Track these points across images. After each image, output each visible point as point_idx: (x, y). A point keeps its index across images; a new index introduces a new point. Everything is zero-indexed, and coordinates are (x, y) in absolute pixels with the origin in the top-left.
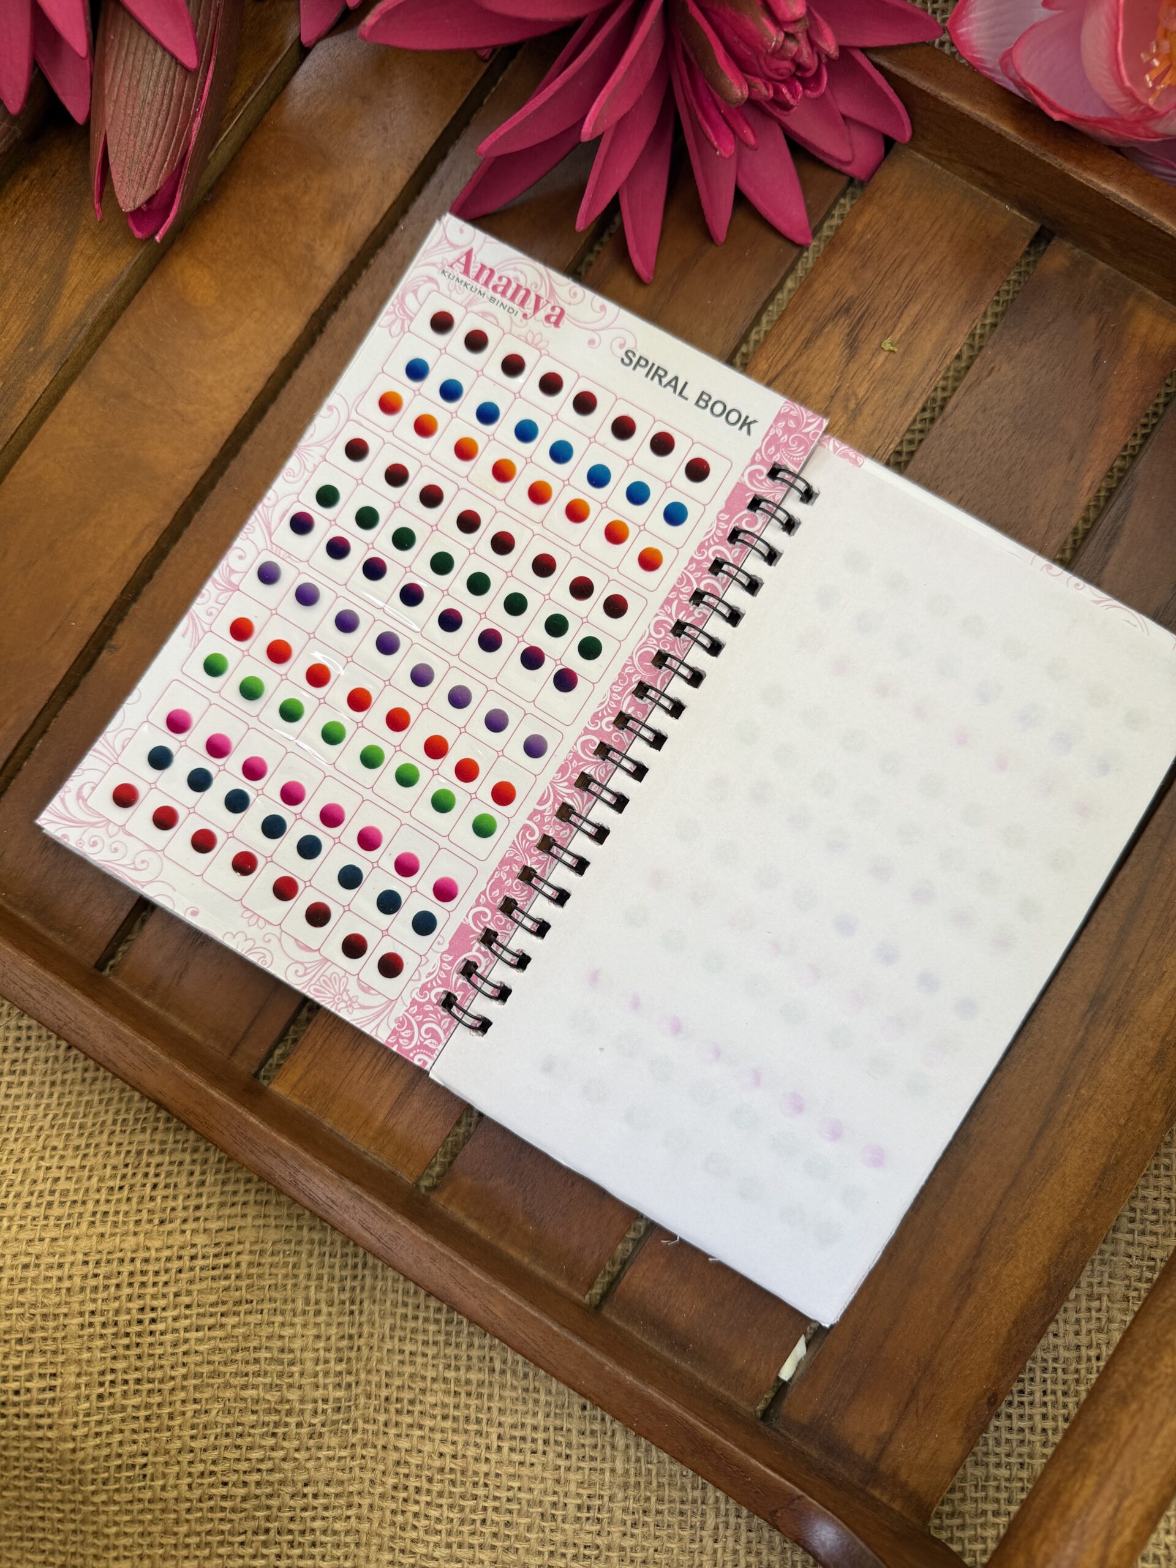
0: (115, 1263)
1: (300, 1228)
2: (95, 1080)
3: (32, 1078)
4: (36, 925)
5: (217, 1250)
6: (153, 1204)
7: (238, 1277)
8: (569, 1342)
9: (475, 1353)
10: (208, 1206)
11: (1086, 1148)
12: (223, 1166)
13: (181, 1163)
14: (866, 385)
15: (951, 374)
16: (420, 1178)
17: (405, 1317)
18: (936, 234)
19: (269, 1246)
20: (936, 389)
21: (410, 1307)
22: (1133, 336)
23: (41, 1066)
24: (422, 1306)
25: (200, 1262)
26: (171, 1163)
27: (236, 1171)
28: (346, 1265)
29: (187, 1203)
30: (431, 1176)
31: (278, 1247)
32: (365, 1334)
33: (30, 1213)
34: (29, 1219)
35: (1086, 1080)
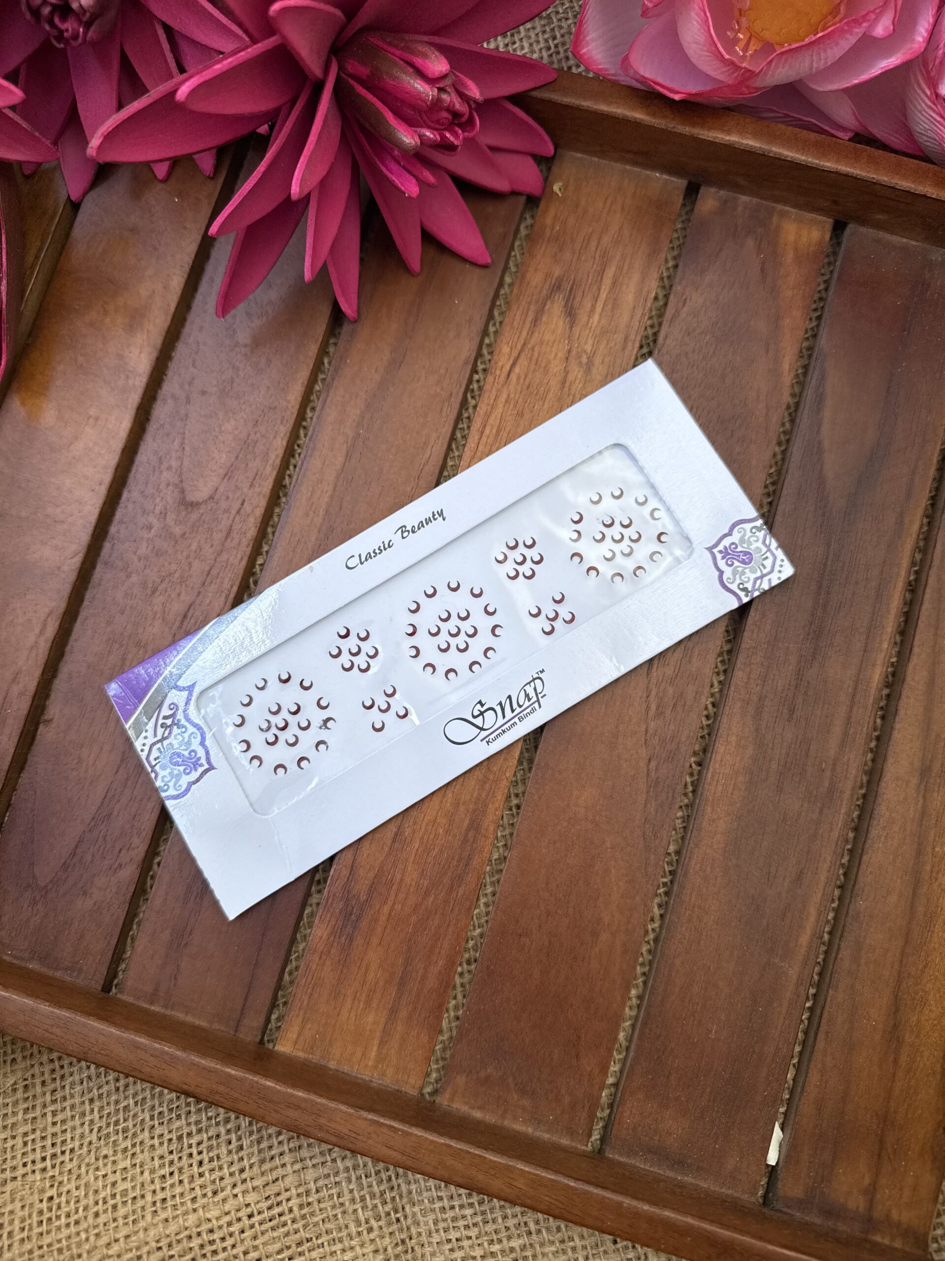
0: (185, 1240)
1: (334, 1161)
2: (127, 1086)
3: (72, 1101)
4: (44, 970)
5: (269, 1202)
6: (203, 1179)
7: (294, 1221)
8: (587, 1193)
9: (511, 1223)
10: (251, 1167)
12: (255, 1128)
13: (218, 1136)
14: (590, 342)
15: (654, 313)
16: (422, 1088)
17: (443, 1209)
18: (610, 209)
19: (312, 1186)
20: (646, 328)
21: (445, 1200)
22: (786, 244)
23: (78, 1088)
24: (455, 1196)
25: (256, 1219)
26: (209, 1139)
27: (267, 1129)
28: (382, 1180)
29: (232, 1169)
30: (430, 1083)
31: (321, 1183)
32: (414, 1235)
33: (102, 1219)
34: (102, 1225)
35: (937, 838)
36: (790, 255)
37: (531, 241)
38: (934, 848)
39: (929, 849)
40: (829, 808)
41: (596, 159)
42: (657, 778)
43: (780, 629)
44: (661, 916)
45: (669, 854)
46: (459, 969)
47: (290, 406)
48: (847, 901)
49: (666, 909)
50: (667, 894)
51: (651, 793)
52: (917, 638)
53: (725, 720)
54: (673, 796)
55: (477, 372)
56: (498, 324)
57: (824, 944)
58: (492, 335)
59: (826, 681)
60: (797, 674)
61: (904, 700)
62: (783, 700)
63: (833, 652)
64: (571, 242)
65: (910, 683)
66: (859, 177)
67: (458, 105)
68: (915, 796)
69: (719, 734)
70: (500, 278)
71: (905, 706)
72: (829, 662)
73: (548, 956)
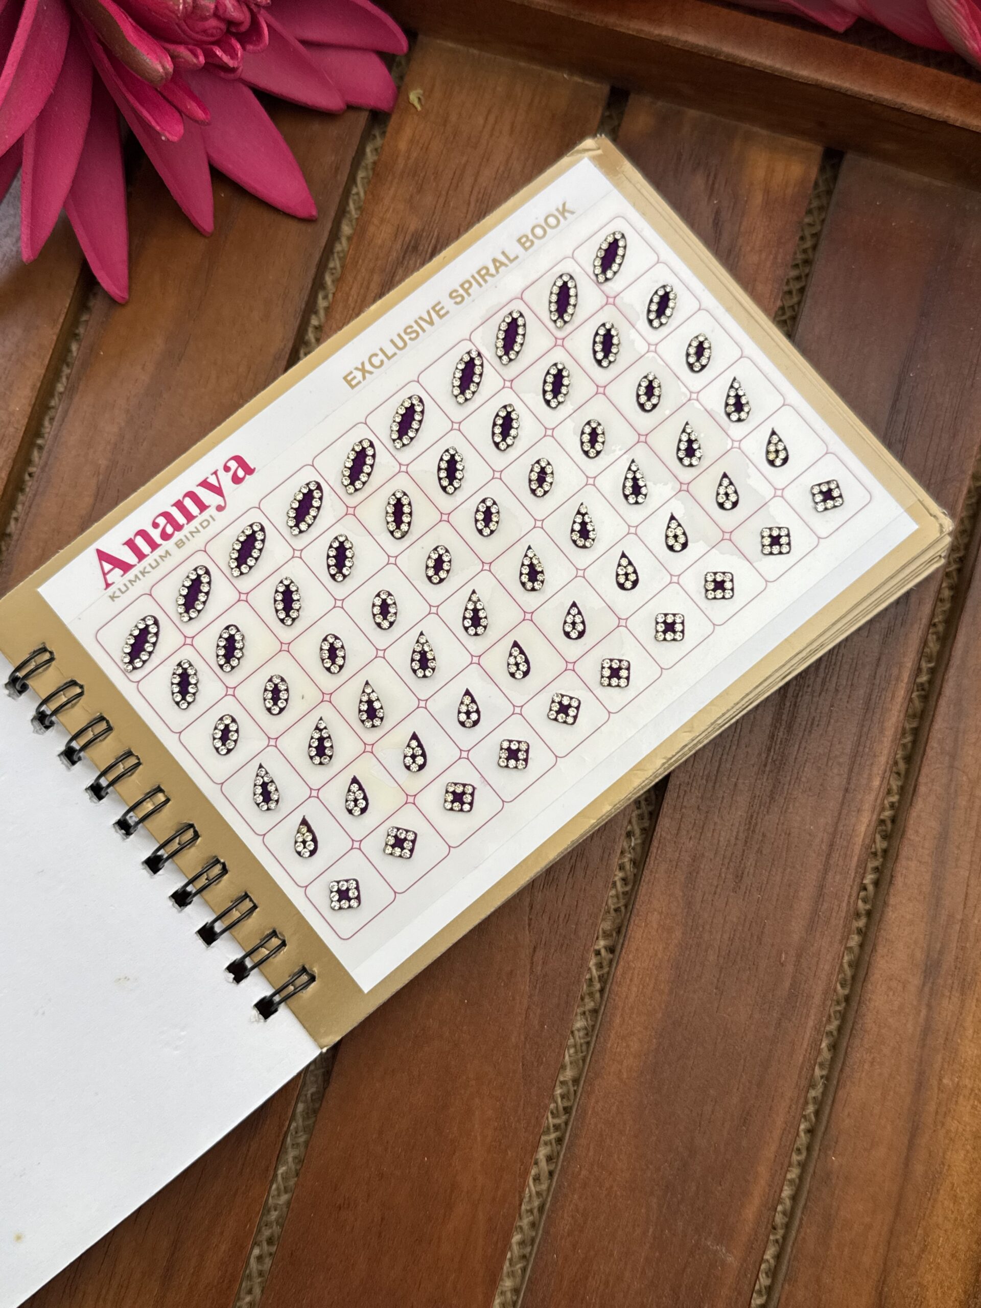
11: (968, 1147)
18: (493, 129)
22: (752, 184)
35: (946, 1066)
36: (758, 199)
37: (378, 174)
38: (940, 1080)
39: (934, 1082)
41: (476, 52)
42: (544, 976)
43: (725, 757)
44: (551, 1174)
45: (561, 1083)
46: (256, 1252)
47: (13, 419)
48: (815, 1154)
49: (557, 1163)
50: (559, 1141)
51: (536, 998)
52: (924, 771)
53: (643, 889)
54: (567, 1002)
56: (330, 296)
57: (784, 1213)
58: (322, 313)
59: (789, 834)
60: (747, 822)
61: (903, 862)
62: (727, 861)
63: (800, 790)
64: (435, 178)
65: (912, 837)
66: (849, 93)
67: (232, 10)
68: (915, 1003)
69: (635, 911)
70: (331, 232)
71: (904, 872)
72: (794, 805)
73: (380, 1236)
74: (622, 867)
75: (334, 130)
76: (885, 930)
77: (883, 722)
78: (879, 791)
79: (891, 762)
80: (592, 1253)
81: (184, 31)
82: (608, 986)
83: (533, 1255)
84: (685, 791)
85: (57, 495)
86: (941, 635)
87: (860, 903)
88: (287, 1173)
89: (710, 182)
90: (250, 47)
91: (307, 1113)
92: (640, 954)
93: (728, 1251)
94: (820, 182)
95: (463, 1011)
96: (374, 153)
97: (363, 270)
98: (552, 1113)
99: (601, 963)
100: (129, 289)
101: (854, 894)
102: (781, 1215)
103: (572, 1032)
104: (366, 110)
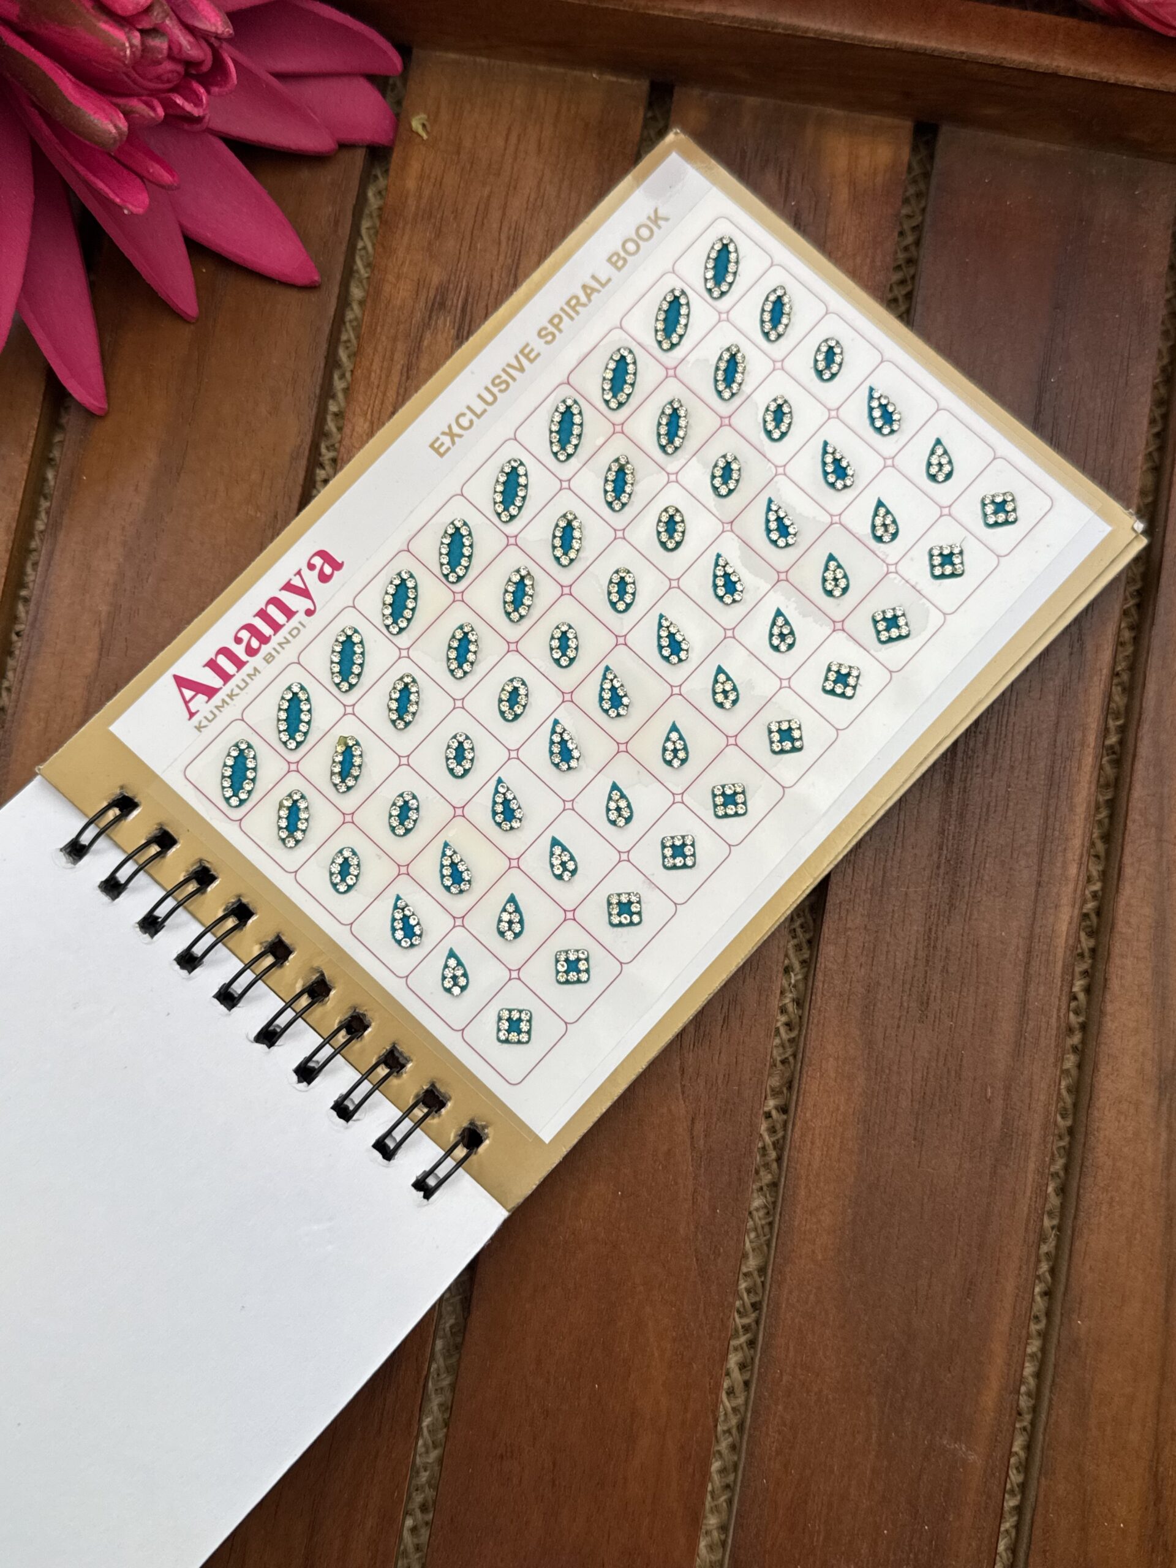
18: (517, 150)
22: (833, 176)
36: (843, 194)
37: (386, 222)
40: (1007, 1166)
41: (484, 60)
42: (709, 1152)
43: (889, 864)
44: (747, 1384)
45: (745, 1275)
46: (409, 1522)
48: (1057, 1320)
49: (752, 1370)
50: (752, 1343)
51: (702, 1179)
52: (1128, 850)
53: (813, 1035)
54: (739, 1179)
55: (322, 466)
56: (348, 375)
57: (1029, 1394)
58: (340, 396)
59: (978, 945)
60: (926, 937)
61: (1117, 961)
62: (907, 986)
63: (984, 892)
64: (455, 218)
65: (1124, 930)
66: (936, 54)
67: (189, 47)
68: (1152, 1126)
69: (806, 1059)
70: (339, 298)
71: (1119, 973)
72: (979, 911)
73: (554, 1485)
74: (783, 1010)
75: (326, 176)
76: (1105, 1044)
77: (1072, 798)
78: (1078, 880)
79: (1087, 844)
80: (808, 1472)
81: (134, 81)
82: (786, 1154)
83: (739, 1484)
84: (847, 910)
85: (54, 654)
86: (1127, 685)
87: (1071, 1015)
88: (433, 1424)
89: (784, 180)
90: (215, 90)
91: (448, 1351)
92: (819, 1111)
93: (969, 1448)
94: (915, 165)
95: (617, 1205)
96: (378, 197)
97: (384, 338)
98: (739, 1312)
99: (773, 1127)
100: (107, 395)
101: (1064, 1006)
102: (1025, 1397)
103: (750, 1213)
104: (362, 147)
